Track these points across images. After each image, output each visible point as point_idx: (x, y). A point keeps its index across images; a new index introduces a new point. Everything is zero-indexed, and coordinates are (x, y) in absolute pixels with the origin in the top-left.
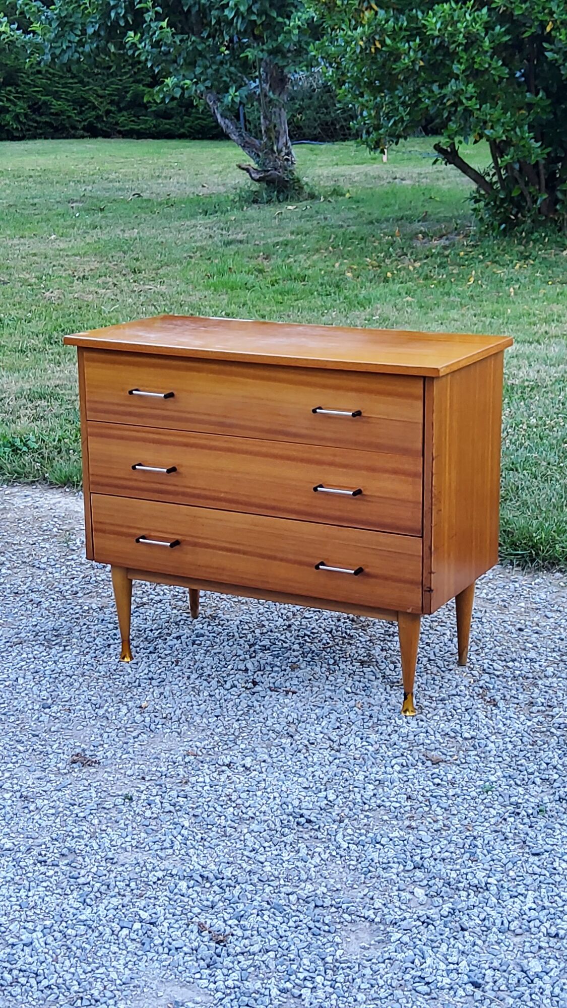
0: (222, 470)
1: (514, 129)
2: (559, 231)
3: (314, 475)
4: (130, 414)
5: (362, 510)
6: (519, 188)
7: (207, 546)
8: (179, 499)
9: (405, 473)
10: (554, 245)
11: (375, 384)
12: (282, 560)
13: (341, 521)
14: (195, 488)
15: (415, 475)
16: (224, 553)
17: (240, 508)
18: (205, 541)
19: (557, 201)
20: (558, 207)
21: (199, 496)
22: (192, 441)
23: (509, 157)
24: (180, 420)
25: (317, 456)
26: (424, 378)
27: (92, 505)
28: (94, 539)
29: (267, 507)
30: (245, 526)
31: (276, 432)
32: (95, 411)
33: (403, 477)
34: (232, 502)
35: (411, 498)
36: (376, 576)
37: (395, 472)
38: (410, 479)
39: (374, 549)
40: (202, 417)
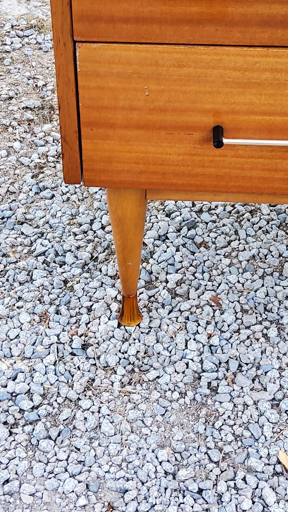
27: (78, 70)
28: (83, 141)
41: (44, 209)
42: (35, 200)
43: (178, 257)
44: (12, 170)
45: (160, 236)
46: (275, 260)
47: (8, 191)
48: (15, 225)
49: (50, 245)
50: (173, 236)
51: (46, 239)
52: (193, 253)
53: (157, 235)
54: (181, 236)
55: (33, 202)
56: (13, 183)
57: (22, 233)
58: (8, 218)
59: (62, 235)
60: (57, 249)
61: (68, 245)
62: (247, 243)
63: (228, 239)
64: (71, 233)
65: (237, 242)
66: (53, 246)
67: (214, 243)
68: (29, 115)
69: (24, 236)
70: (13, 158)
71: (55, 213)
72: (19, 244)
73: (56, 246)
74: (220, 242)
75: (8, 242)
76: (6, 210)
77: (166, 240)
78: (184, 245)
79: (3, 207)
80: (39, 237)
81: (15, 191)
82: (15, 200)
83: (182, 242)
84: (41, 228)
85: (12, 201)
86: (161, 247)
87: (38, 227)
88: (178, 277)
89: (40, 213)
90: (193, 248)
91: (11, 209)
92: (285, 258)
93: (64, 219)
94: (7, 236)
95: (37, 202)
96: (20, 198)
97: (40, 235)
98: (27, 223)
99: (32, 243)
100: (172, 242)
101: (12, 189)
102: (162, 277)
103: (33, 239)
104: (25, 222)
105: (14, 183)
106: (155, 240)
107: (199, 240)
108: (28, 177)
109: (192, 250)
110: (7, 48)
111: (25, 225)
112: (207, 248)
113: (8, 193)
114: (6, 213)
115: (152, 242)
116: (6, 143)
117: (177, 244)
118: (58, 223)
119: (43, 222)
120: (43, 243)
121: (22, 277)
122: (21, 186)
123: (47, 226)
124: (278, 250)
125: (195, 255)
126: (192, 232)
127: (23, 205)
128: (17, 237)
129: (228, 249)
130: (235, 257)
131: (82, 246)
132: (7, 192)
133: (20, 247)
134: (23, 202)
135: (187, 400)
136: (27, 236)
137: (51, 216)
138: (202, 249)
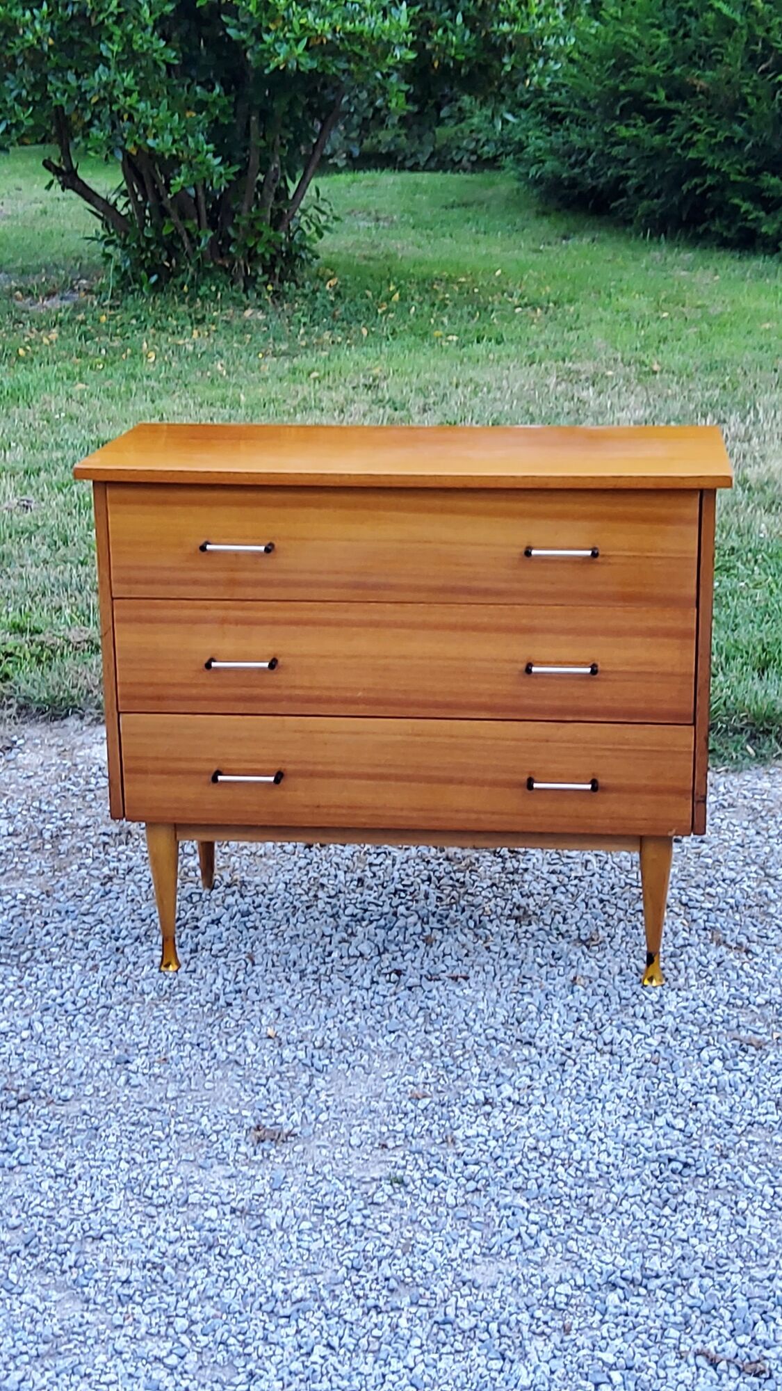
0: (360, 657)
1: (184, 137)
2: (232, 283)
3: (520, 650)
4: (195, 582)
5: (602, 693)
6: (172, 224)
7: (332, 775)
8: (284, 707)
9: (668, 633)
10: (230, 303)
11: (621, 507)
12: (461, 782)
13: (560, 716)
14: (311, 688)
15: (683, 635)
16: (364, 782)
17: (390, 710)
18: (329, 768)
19: (229, 241)
20: (231, 249)
21: (319, 700)
22: (306, 616)
23: (182, 178)
24: (285, 584)
25: (524, 621)
27: (121, 732)
28: (124, 784)
29: (437, 705)
30: (399, 738)
31: (454, 590)
32: (128, 581)
33: (666, 640)
34: (378, 702)
35: (677, 670)
36: (619, 789)
37: (652, 633)
38: (677, 642)
39: (616, 750)
40: (324, 578)
43: (225, 934)
68: (106, 839)
70: (84, 871)
88: (223, 946)
101: (78, 893)
102: (208, 946)
108: (96, 885)
110: (92, 787)
121: (79, 945)
135: (206, 1009)
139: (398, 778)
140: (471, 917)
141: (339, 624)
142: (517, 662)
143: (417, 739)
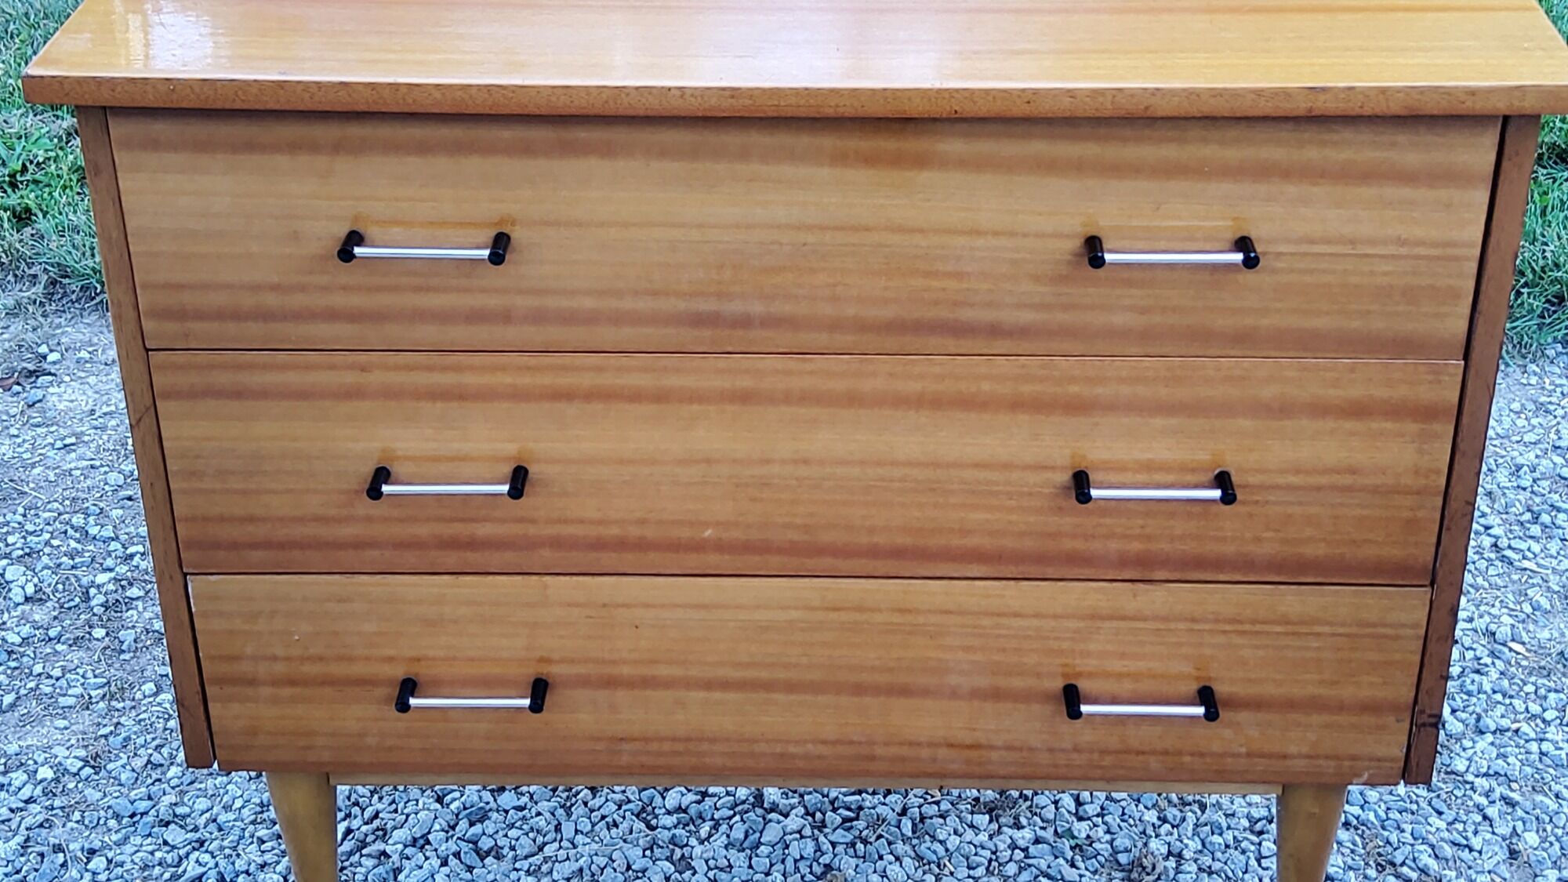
0: (708, 461)
4: (332, 315)
5: (1236, 528)
7: (651, 683)
8: (545, 559)
9: (1396, 411)
11: (1314, 151)
12: (925, 692)
14: (600, 522)
16: (720, 698)
17: (775, 562)
18: (645, 670)
21: (620, 547)
22: (586, 381)
24: (538, 317)
25: (1074, 389)
26: (1506, 119)
27: (193, 610)
28: (210, 705)
29: (874, 552)
30: (794, 614)
31: (920, 327)
32: (181, 314)
33: (1388, 425)
34: (747, 548)
35: (1408, 480)
36: (1257, 704)
37: (1359, 410)
38: (1412, 427)
39: (1257, 633)
40: (628, 304)
41: (212, 796)
42: (197, 778)
44: (161, 720)
45: (415, 840)
46: (616, 877)
47: (149, 762)
48: (153, 827)
49: (211, 864)
50: (438, 838)
51: (207, 851)
52: (470, 869)
53: (409, 838)
54: (455, 838)
55: (192, 783)
56: (158, 748)
57: (166, 843)
58: (142, 814)
59: (238, 844)
60: (222, 870)
61: (243, 862)
62: (575, 847)
63: (540, 839)
64: (255, 840)
65: (556, 845)
66: (217, 865)
67: (513, 848)
69: (167, 848)
71: (231, 803)
72: (156, 863)
73: (222, 863)
74: (523, 847)
75: (137, 860)
76: (140, 799)
77: (427, 847)
78: (457, 855)
79: (136, 795)
80: (194, 849)
81: (163, 762)
82: (159, 780)
83: (454, 848)
84: (202, 830)
85: (155, 781)
86: (414, 859)
87: (196, 829)
89: (202, 804)
90: (471, 859)
91: (150, 798)
92: (637, 872)
93: (245, 812)
94: (136, 849)
95: (201, 783)
96: (170, 774)
97: (196, 845)
98: (176, 824)
99: (181, 859)
100: (436, 850)
103: (182, 852)
104: (173, 822)
105: (162, 746)
106: (406, 846)
107: (486, 844)
109: (469, 864)
111: (172, 826)
112: (499, 857)
113: (149, 766)
114: (140, 806)
115: (399, 851)
116: (156, 668)
117: (445, 853)
118: (235, 820)
119: (205, 820)
120: (200, 860)
122: (174, 753)
123: (212, 827)
124: (626, 857)
125: (475, 871)
126: (477, 829)
127: (173, 788)
128: (154, 851)
129: (537, 860)
130: (548, 873)
131: (269, 862)
132: (146, 765)
133: (157, 868)
134: (174, 782)
136: (174, 847)
137: (224, 807)
138: (489, 860)
139: (791, 687)
140: (904, 812)
141: (661, 397)
142: (1053, 468)
143: (833, 615)
